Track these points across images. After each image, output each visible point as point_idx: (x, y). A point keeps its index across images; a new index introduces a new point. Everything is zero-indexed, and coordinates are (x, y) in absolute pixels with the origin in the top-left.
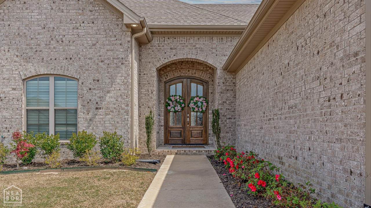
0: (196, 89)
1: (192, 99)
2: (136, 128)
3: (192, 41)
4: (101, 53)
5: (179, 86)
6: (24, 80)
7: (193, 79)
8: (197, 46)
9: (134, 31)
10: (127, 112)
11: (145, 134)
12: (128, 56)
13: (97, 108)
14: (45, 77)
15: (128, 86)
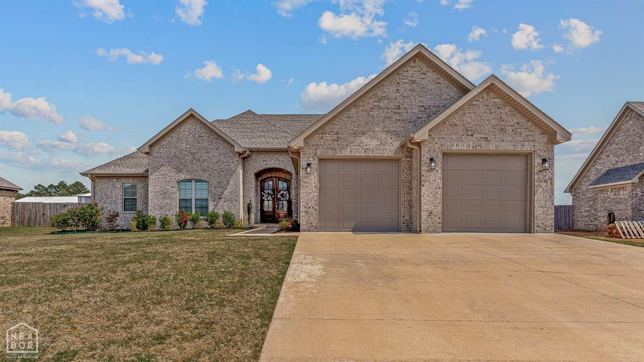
0: (282, 185)
1: (280, 192)
2: (241, 210)
3: (276, 156)
4: (222, 167)
5: (271, 183)
6: (178, 182)
7: (279, 179)
8: (280, 159)
9: (240, 154)
10: (236, 200)
11: (247, 215)
12: (237, 168)
13: (219, 198)
14: (190, 181)
15: (237, 185)
